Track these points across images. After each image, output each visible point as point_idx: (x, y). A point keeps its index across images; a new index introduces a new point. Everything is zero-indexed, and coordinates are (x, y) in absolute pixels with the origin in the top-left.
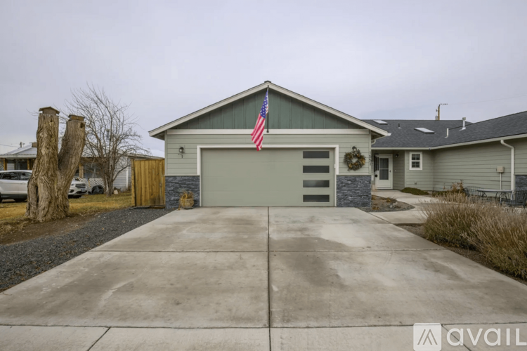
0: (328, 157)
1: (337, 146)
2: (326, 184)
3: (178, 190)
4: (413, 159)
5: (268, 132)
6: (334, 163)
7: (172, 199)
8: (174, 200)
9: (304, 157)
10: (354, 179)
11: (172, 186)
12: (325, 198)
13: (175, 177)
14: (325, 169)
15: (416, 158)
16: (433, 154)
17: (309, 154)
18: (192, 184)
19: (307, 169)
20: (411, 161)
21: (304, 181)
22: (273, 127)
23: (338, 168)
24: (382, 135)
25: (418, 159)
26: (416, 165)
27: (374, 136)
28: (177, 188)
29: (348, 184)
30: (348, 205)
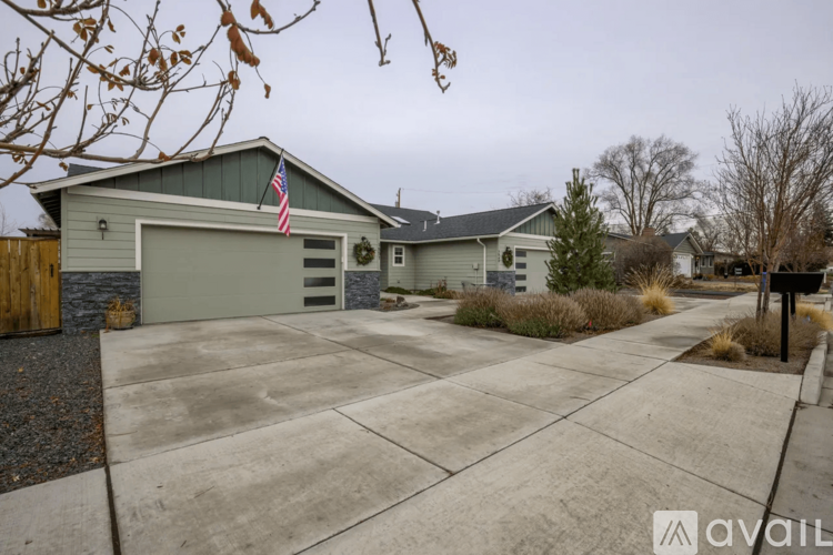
0: (334, 248)
1: (345, 235)
2: (330, 282)
3: (93, 298)
4: (396, 253)
5: (259, 208)
6: (341, 255)
7: (80, 314)
8: (84, 316)
9: (305, 247)
10: (363, 275)
11: (79, 291)
12: (330, 300)
13: (86, 274)
14: (330, 263)
15: (399, 252)
16: (414, 248)
17: (311, 243)
18: (125, 286)
19: (309, 263)
20: (394, 256)
21: (305, 279)
22: (266, 204)
23: (346, 262)
24: (390, 226)
25: (401, 253)
26: (399, 260)
27: (383, 224)
28: (92, 294)
29: (356, 281)
30: (357, 307)
